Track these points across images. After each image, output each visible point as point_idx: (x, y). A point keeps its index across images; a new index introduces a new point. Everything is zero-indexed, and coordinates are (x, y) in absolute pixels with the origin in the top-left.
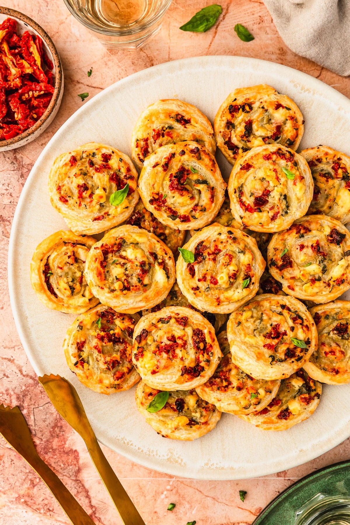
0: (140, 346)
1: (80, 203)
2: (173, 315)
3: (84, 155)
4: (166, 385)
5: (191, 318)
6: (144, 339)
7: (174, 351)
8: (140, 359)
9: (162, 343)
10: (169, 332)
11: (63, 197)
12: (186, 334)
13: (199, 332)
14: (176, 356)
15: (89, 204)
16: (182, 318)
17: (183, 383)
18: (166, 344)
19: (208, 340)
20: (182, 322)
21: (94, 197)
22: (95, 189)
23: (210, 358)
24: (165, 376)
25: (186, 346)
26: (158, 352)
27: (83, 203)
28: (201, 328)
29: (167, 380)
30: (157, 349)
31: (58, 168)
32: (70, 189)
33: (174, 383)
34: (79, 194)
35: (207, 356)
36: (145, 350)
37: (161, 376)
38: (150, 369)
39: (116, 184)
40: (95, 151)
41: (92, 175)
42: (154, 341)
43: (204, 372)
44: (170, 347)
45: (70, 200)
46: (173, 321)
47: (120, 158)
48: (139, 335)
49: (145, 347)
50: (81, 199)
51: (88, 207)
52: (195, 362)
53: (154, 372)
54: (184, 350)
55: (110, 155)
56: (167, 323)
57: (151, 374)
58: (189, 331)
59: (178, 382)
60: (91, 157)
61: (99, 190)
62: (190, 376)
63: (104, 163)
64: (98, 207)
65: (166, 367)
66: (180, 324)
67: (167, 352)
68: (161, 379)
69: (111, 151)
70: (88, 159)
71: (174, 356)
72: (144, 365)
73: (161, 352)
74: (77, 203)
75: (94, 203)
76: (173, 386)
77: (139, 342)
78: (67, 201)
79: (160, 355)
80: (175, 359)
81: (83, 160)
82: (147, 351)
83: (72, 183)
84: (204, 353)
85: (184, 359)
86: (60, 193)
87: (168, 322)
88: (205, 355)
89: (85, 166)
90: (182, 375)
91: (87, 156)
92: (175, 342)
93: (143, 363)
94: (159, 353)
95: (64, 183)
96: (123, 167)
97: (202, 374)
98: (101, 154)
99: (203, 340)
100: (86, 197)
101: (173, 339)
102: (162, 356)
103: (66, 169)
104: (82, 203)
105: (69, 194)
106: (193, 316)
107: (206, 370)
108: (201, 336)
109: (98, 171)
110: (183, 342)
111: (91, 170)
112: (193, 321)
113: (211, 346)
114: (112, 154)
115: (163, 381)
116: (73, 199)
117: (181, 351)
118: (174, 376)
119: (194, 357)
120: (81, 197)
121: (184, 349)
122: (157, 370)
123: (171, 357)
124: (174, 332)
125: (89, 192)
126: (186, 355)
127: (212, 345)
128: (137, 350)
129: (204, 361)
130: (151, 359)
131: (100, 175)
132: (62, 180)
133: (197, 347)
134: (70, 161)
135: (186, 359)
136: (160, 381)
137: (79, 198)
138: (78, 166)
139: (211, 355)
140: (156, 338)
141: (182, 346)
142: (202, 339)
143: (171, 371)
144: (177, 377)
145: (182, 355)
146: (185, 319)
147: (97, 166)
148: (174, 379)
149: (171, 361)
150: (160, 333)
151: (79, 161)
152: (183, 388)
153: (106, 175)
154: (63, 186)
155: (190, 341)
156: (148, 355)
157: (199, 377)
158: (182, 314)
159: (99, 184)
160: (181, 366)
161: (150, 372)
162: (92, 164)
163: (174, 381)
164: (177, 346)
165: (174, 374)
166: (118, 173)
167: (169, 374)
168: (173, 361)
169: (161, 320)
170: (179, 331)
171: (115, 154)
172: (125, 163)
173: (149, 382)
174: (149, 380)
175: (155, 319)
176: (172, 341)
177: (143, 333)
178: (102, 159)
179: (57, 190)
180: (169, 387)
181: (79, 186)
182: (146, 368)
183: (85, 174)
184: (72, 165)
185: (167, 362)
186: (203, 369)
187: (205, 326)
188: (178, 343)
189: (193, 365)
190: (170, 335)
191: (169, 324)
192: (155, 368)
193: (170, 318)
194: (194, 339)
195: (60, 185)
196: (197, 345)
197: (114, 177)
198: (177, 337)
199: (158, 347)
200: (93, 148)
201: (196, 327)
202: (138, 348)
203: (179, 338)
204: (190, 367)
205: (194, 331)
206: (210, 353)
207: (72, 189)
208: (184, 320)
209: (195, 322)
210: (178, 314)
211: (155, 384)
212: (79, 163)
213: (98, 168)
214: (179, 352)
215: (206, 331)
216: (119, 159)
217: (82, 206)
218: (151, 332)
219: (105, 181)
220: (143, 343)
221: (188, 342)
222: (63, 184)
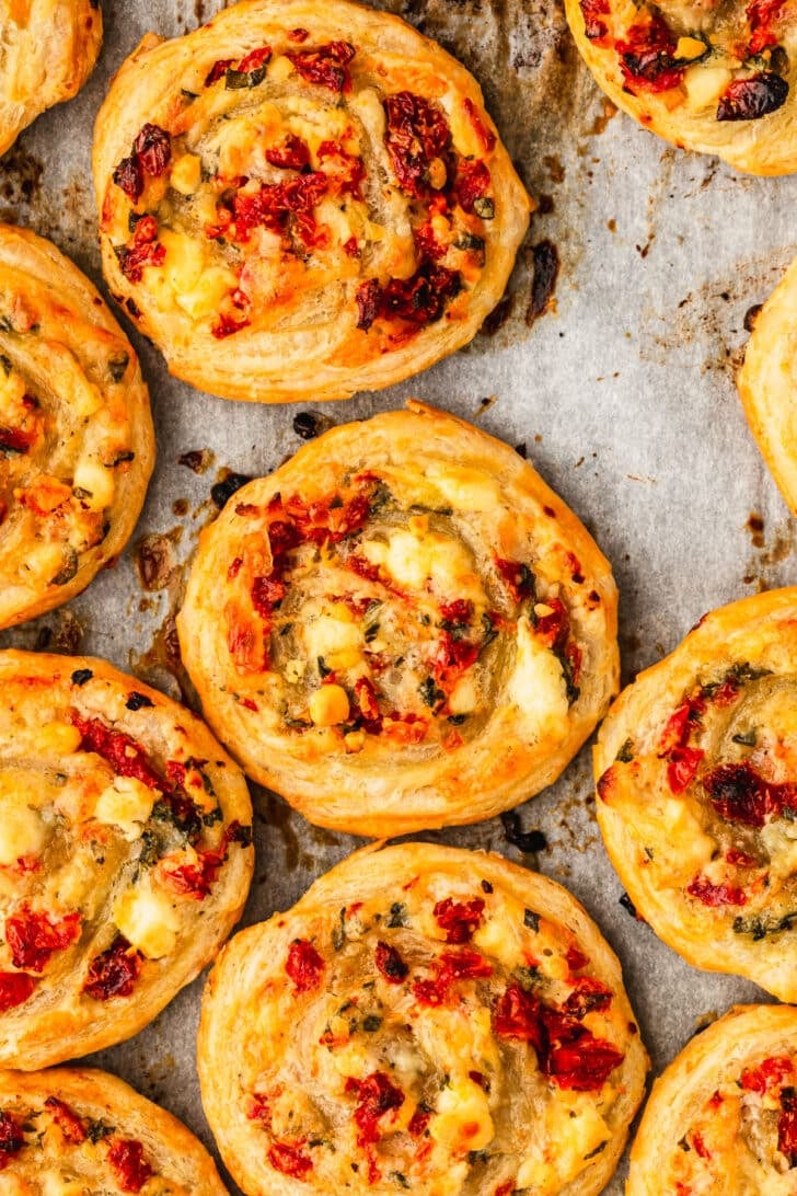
0: (141, 209)
1: (373, 1168)
2: (276, 40)
3: (353, 928)
4: (286, 377)
5: (367, 49)
6: (158, 175)
7: (310, 214)
8: (151, 274)
9: (244, 181)
10: (271, 129)
11: (283, 1149)
12: (357, 128)
13: (417, 108)
14: (322, 237)
15: (417, 1165)
16: (324, 52)
17: (368, 358)
18: (264, 186)
19: (466, 142)
20: (328, 69)
21: (435, 1125)
22: (432, 1088)
23: (483, 226)
24: (283, 338)
25: (363, 185)
26: (233, 229)
27: (385, 1167)
28: (421, 90)
29: (296, 356)
30: (225, 214)
31: (238, 1006)
32: (311, 1104)
33: (329, 362)
34: (361, 1125)
35: (470, 218)
36: (169, 227)
37: (265, 341)
38: (204, 313)
39: (531, 1043)
40: (397, 894)
41: (408, 1020)
42: (205, 175)
43: (462, 296)
44: (290, 200)
45: (321, 1157)
46: (280, 69)
47: (528, 912)
48: (128, 155)
49: (165, 209)
50: (372, 1146)
51: (412, 1180)
52: (416, 255)
53: (226, 328)
54: (359, 207)
55: (478, 905)
56: (256, 82)
57: (213, 338)
58: (367, 109)
59: (344, 356)
60: (383, 928)
61: (455, 1094)
62: (400, 324)
63: (455, 948)
64: (461, 1170)
65: (282, 299)
66: (321, 82)
67: (279, 224)
68: (264, 354)
69: (477, 881)
70: (373, 943)
71: (316, 238)
72: (174, 296)
73: (251, 225)
74: (355, 1168)
75: (439, 1156)
76: (321, 380)
77: (137, 191)
78: (306, 1164)
79: (246, 240)
80: (319, 253)
81: (350, 951)
82: (178, 227)
83: (315, 1073)
84: (451, 205)
85: (362, 244)
86: (267, 1127)
87: (259, 78)
88: (458, 213)
89: (367, 979)
90: (364, 324)
91: (367, 929)
92: (306, 169)
93: (166, 291)
94: (241, 230)
95: (279, 1078)
96: (548, 953)
97: (454, 304)
98: (429, 907)
99: (441, 144)
100: (398, 1133)
101: (295, 155)
102: (253, 242)
103: (274, 1013)
104: (379, 1166)
105: (312, 1128)
106: (374, 35)
107: (471, 285)
108: (430, 123)
109: (434, 998)
110: (350, 165)
111: (400, 1001)
112: (378, 58)
113: (481, 170)
114: (485, 896)
115: (273, 363)
116: (333, 1150)
117: (343, 208)
118: (324, 333)
119: (409, 233)
120: (369, 1136)
121: (355, 198)
122: (239, 316)
123: (299, 242)
124: (296, 124)
125: (407, 1111)
126: (368, 226)
127: (486, 162)
128: (131, 229)
129: (457, 245)
130: (206, 266)
131: (450, 1016)
132: (266, 1066)
133: (418, 180)
134: (289, 967)
135: (369, 244)
136: (257, 363)
137: (361, 1143)
138: (329, 989)
139: (485, 213)
140: (211, 162)
141: (346, 187)
142: (437, 141)
143: (304, 311)
144: (341, 338)
145: (352, 224)
146: (343, 54)
147: (424, 974)
148: (325, 348)
149: (300, 264)
150: (231, 135)
151: (332, 957)
152: (372, 379)
153: (474, 1015)
154: (278, 1093)
155: (381, 158)
156: (186, 250)
157: (442, 323)
158: (323, 33)
159: (450, 1061)
160: (354, 284)
161: (205, 329)
162: (396, 966)
163: (326, 356)
164: (323, 191)
165: (323, 325)
166: (527, 981)
167: (301, 328)
168: (314, 262)
169: (218, 72)
170: (321, 116)
171: (498, 895)
172: (558, 931)
173: (204, 373)
174: (203, 364)
175: (191, 70)
176: (295, 168)
177: (148, 144)
178: (443, 934)
179: (250, 1117)
180: (300, 385)
181: (352, 1084)
182: (180, 309)
183: (372, 1024)
184: (301, 987)
185: (282, 274)
186: (455, 283)
187: (443, 77)
188: (322, 176)
189: (405, 270)
190: (279, 141)
191: (263, 85)
192: (226, 306)
193: (263, 56)
194: (396, 147)
195: (261, 1088)
196: (414, 173)
197: (515, 1009)
198: (313, 148)
199: (226, 202)
200: (387, 879)
201: (397, 88)
202: (134, 217)
203: (327, 149)
204: (392, 281)
205: (387, 105)
206: (478, 204)
207: (320, 1102)
208: (337, 59)
209: (389, 64)
210: (301, 34)
211: (237, 380)
212: (334, 968)
213: (428, 984)
214: (333, 217)
215: (449, 103)
216: (521, 917)
217: (385, 1180)
218: (184, 134)
219: (477, 1039)
220: (155, 190)
221: (371, 165)
222: (274, 1082)
